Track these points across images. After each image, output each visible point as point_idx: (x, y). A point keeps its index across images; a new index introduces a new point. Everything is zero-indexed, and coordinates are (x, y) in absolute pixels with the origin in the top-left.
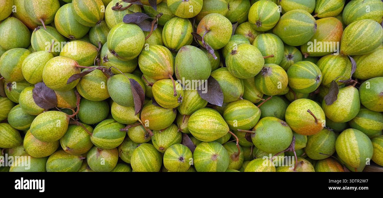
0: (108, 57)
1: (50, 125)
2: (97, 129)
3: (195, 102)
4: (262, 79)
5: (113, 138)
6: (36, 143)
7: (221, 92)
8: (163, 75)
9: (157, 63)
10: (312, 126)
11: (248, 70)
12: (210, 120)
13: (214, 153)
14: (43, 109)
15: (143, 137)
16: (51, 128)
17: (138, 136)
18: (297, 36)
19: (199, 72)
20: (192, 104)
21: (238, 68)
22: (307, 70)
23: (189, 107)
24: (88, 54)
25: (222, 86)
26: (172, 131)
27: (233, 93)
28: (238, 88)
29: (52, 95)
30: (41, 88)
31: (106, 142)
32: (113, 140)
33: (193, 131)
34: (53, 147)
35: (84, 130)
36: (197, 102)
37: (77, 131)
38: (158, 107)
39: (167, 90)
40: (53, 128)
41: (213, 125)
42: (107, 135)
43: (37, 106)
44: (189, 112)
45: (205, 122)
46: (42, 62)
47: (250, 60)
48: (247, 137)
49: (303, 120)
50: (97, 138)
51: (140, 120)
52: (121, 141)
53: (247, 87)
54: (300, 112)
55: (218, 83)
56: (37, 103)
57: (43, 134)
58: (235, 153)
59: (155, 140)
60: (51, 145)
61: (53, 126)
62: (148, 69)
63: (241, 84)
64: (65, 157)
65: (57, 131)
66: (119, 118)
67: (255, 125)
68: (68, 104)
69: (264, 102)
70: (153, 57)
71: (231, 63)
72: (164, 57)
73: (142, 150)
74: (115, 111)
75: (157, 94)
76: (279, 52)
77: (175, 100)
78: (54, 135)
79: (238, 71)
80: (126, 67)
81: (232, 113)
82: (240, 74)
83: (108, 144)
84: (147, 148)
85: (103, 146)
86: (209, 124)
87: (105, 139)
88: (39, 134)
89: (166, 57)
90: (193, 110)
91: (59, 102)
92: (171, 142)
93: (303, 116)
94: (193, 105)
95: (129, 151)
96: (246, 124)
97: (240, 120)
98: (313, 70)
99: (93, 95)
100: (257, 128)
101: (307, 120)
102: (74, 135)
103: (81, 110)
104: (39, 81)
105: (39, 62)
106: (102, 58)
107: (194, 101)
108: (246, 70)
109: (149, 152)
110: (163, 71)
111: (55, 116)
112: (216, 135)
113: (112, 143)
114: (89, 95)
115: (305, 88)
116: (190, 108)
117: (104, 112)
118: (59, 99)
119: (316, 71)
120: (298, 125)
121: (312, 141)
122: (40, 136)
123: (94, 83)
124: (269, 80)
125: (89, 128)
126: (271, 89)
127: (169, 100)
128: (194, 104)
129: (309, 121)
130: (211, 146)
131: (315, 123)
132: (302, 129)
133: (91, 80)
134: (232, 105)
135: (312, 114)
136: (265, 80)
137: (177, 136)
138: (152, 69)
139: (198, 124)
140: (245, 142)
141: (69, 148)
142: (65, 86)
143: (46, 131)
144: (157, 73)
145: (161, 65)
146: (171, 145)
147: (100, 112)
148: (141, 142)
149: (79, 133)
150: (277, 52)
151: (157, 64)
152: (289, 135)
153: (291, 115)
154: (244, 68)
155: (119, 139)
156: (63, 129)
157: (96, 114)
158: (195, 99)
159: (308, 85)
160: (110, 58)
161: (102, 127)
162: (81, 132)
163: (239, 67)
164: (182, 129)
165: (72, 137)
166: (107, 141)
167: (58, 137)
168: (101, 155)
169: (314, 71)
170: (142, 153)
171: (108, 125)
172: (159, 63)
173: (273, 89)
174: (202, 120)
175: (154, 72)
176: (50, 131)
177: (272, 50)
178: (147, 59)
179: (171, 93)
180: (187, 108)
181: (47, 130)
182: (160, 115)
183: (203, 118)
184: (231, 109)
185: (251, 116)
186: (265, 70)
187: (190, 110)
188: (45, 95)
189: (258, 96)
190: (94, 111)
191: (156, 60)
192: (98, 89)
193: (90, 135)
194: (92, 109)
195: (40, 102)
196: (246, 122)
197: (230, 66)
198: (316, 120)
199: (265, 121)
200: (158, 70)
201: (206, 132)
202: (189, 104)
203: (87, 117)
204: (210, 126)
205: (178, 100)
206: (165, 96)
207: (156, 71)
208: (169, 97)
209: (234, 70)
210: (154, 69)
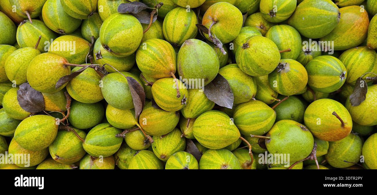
0: (102, 53)
1: (36, 131)
2: (90, 134)
3: (201, 103)
4: (278, 76)
5: (108, 145)
6: (22, 151)
7: (231, 92)
8: (165, 73)
9: (157, 59)
10: (338, 131)
11: (263, 67)
12: (218, 125)
13: (224, 163)
14: (29, 113)
15: (142, 143)
16: (37, 135)
17: (137, 142)
18: (318, 26)
19: (206, 69)
21: (251, 64)
22: (330, 65)
23: (194, 110)
24: (79, 50)
25: (232, 85)
26: (174, 137)
27: (245, 93)
28: (250, 88)
29: (38, 97)
30: (26, 89)
31: (100, 150)
32: (108, 147)
33: (200, 137)
34: (41, 155)
35: (75, 136)
36: (203, 103)
37: (68, 137)
38: (158, 110)
39: (169, 91)
40: (39, 135)
41: (222, 130)
42: (101, 141)
43: (23, 110)
44: (194, 115)
45: (213, 127)
46: (27, 59)
47: (265, 55)
48: (261, 143)
49: (326, 124)
50: (90, 145)
51: (138, 125)
52: (118, 148)
53: (260, 86)
54: (323, 114)
55: (227, 82)
56: (22, 106)
57: (27, 142)
58: (247, 161)
59: (155, 147)
60: (39, 154)
61: (40, 132)
62: (146, 67)
63: (253, 83)
64: (54, 166)
65: (44, 138)
66: (115, 123)
67: (269, 129)
68: (56, 107)
69: (280, 103)
70: (153, 53)
71: (243, 58)
72: (165, 53)
73: (141, 158)
74: (111, 114)
75: (158, 95)
76: (296, 46)
77: (178, 102)
78: (41, 142)
79: (250, 68)
80: (122, 65)
81: (243, 115)
82: (253, 71)
83: (103, 151)
84: (147, 156)
85: (97, 155)
86: (217, 129)
87: (99, 147)
88: (24, 142)
89: (167, 52)
90: (199, 112)
91: (47, 105)
92: (174, 149)
93: (326, 119)
94: (199, 107)
95: (127, 159)
96: (260, 128)
97: (253, 124)
98: (337, 65)
99: (85, 96)
100: (272, 132)
101: (332, 124)
102: (64, 142)
103: (72, 114)
104: (23, 82)
105: (24, 60)
106: (95, 55)
108: (260, 66)
109: (149, 160)
110: (164, 69)
111: (42, 121)
112: (226, 142)
113: (106, 150)
114: (80, 97)
115: (328, 87)
116: (195, 111)
117: (98, 116)
118: (47, 102)
119: (341, 67)
120: (320, 129)
121: (334, 147)
122: (25, 144)
123: (86, 83)
124: (287, 77)
125: (81, 134)
126: (288, 88)
127: (172, 102)
128: (200, 106)
129: (334, 125)
130: (220, 155)
131: (342, 128)
132: (325, 134)
133: (82, 80)
134: (243, 106)
135: (338, 117)
136: (282, 78)
137: (181, 142)
138: (152, 67)
139: (204, 129)
140: (257, 149)
141: (58, 156)
142: (52, 87)
143: (32, 139)
144: (157, 71)
145: (161, 62)
146: (174, 153)
147: (93, 116)
148: (140, 148)
149: (69, 140)
150: (295, 45)
151: (157, 61)
152: (310, 142)
153: (312, 118)
154: (258, 65)
155: (115, 146)
156: (52, 136)
157: (89, 118)
158: (201, 100)
159: (331, 83)
160: (104, 54)
161: (95, 132)
162: (73, 138)
163: (252, 62)
164: (186, 134)
165: (61, 144)
166: (102, 149)
167: (45, 144)
168: (94, 164)
169: (339, 67)
170: (141, 162)
171: (103, 130)
172: (159, 60)
173: (291, 88)
174: (209, 124)
175: (154, 70)
176: (36, 138)
177: (289, 44)
178: (145, 55)
179: (173, 94)
180: (192, 110)
181: (32, 137)
182: (161, 118)
183: (211, 123)
184: (242, 111)
185: (266, 120)
186: (281, 66)
187: (195, 112)
188: (30, 97)
189: (272, 96)
190: (86, 115)
191: (156, 56)
192: (91, 90)
193: (82, 141)
194: (84, 112)
195: (25, 105)
196: (260, 126)
197: (241, 63)
198: (343, 124)
199: (282, 124)
200: (158, 67)
201: (214, 138)
202: (193, 106)
203: (79, 121)
204: (219, 132)
205: (182, 101)
206: (166, 97)
207: (156, 68)
208: (171, 98)
209: (246, 66)
210: (153, 66)
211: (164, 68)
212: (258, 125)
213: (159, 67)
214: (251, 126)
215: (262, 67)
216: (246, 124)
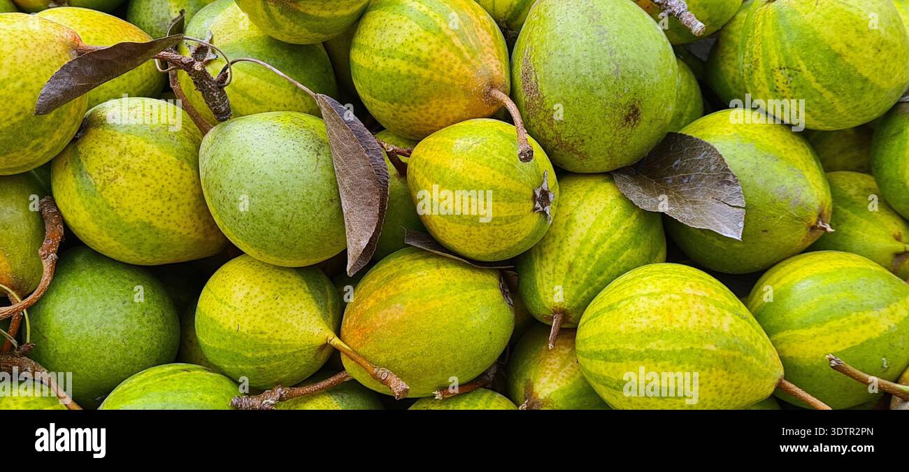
0: (217, 44)
3: (609, 235)
7: (729, 183)
9: (439, 30)
11: (851, 58)
12: (691, 291)
19: (630, 66)
20: (597, 246)
21: (806, 47)
23: (580, 263)
25: (734, 161)
27: (785, 195)
33: (611, 352)
36: (617, 236)
38: (430, 261)
39: (486, 145)
41: (709, 312)
44: (579, 292)
45: (670, 299)
47: (853, 11)
51: (336, 341)
62: (398, 60)
66: (235, 336)
70: (424, 9)
72: (469, 14)
77: (519, 193)
79: (803, 67)
82: (813, 79)
89: (478, 17)
90: (601, 278)
94: (600, 252)
97: (832, 320)
106: (189, 49)
107: (605, 231)
108: (838, 55)
110: (467, 69)
114: (108, 207)
116: (584, 270)
123: (142, 142)
128: (606, 246)
138: (418, 59)
139: (632, 308)
144: (437, 77)
145: (457, 42)
147: (139, 322)
151: (441, 37)
154: (833, 48)
158: (608, 220)
160: (223, 47)
161: (146, 380)
164: (541, 397)
171: (178, 374)
172: (449, 33)
174: (650, 289)
175: (426, 74)
180: (571, 266)
183: (659, 283)
187: (585, 276)
190: (114, 310)
191: (438, 20)
192: (158, 176)
196: (862, 327)
197: (766, 55)
200: (442, 63)
201: (674, 342)
202: (578, 245)
203: (76, 337)
204: (694, 316)
205: (535, 195)
206: (473, 170)
207: (435, 66)
208: (492, 172)
209: (784, 65)
210: (424, 56)
211: (464, 66)
212: (856, 324)
213: (446, 63)
214: (825, 328)
215: (848, 60)
216: (805, 325)
